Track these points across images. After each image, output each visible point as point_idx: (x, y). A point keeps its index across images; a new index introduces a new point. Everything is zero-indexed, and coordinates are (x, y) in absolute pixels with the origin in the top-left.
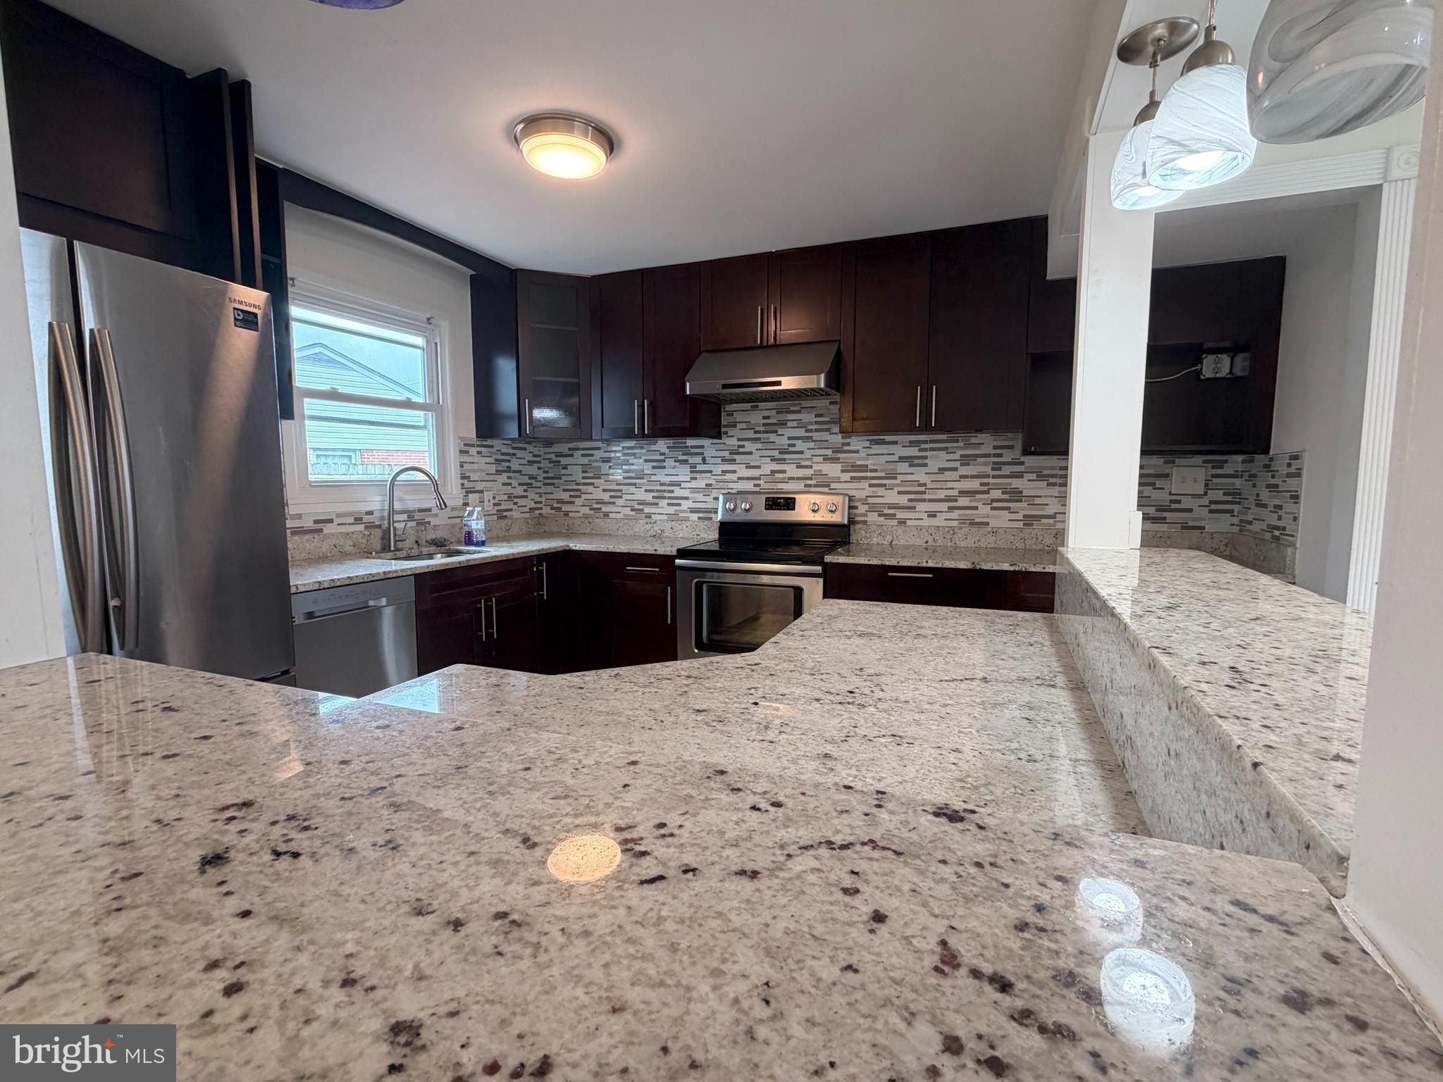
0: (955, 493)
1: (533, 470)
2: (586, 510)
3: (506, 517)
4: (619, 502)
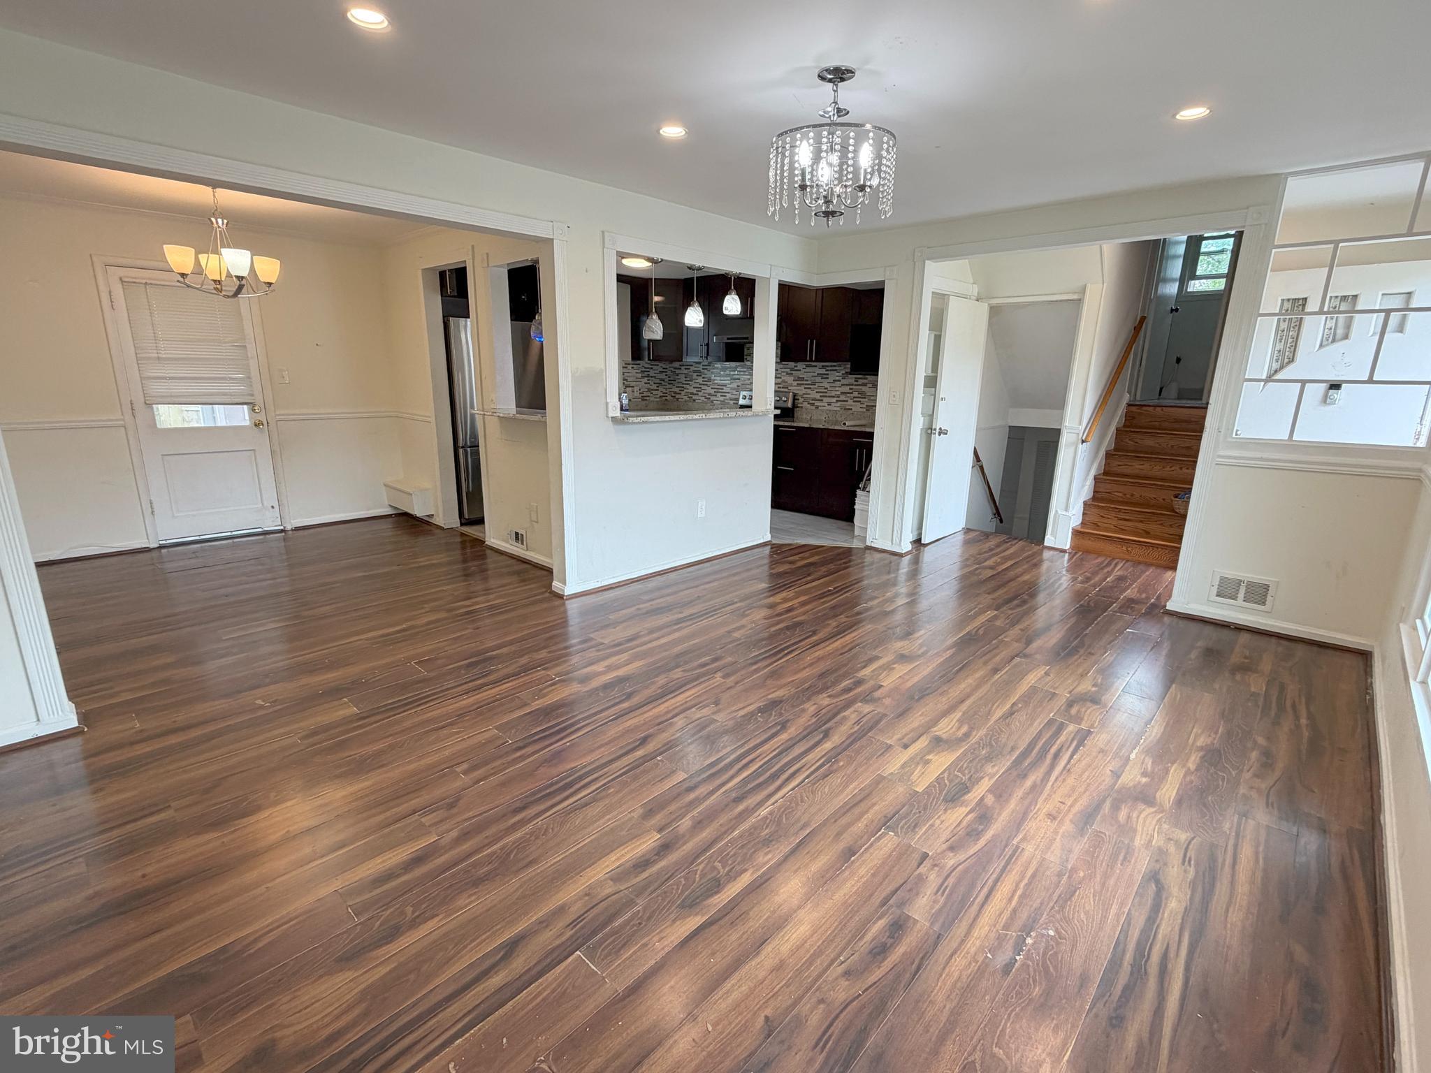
0: (838, 393)
1: (663, 376)
2: (686, 398)
3: (646, 400)
4: (700, 394)
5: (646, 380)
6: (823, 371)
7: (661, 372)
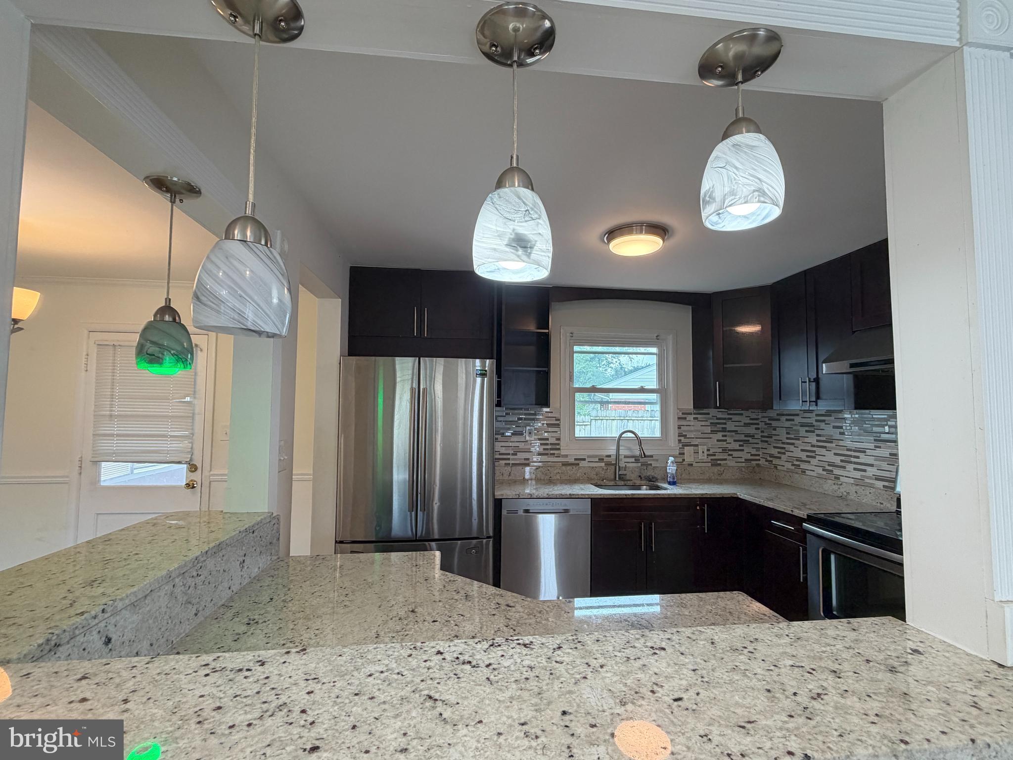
1: (751, 430)
2: (789, 466)
3: (720, 465)
4: (814, 462)
5: (719, 436)
7: (746, 425)
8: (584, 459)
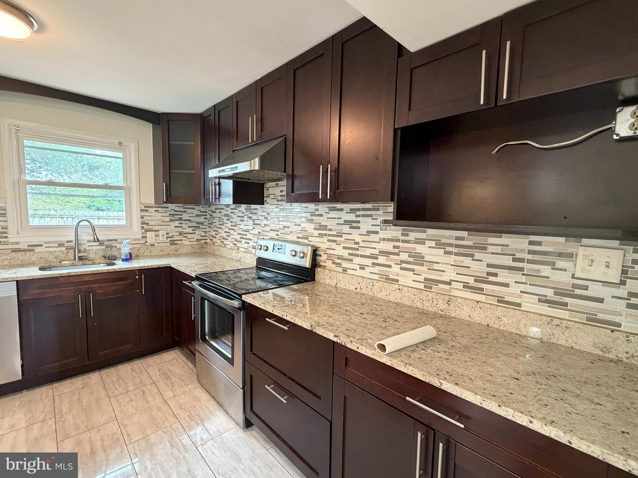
2: (219, 242)
5: (177, 223)
6: (352, 217)
7: (197, 216)
8: (41, 245)
